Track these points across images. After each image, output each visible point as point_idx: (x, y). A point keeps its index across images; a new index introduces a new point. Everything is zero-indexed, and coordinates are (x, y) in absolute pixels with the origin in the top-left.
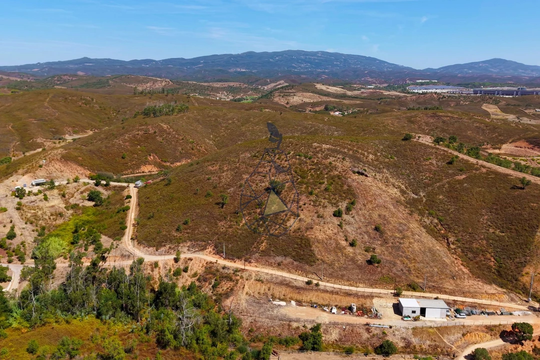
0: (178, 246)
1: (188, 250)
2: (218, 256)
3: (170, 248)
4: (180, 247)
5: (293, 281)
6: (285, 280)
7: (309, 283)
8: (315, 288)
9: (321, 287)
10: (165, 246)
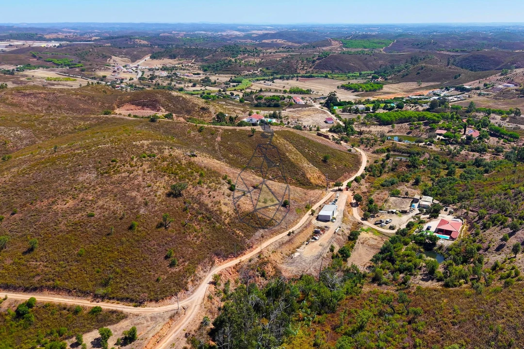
0: (195, 275)
1: (205, 272)
2: (229, 259)
3: (192, 281)
4: (198, 275)
5: (282, 239)
6: (279, 242)
7: (289, 235)
8: (294, 235)
9: (296, 232)
10: (187, 283)
